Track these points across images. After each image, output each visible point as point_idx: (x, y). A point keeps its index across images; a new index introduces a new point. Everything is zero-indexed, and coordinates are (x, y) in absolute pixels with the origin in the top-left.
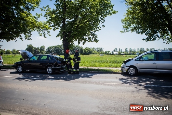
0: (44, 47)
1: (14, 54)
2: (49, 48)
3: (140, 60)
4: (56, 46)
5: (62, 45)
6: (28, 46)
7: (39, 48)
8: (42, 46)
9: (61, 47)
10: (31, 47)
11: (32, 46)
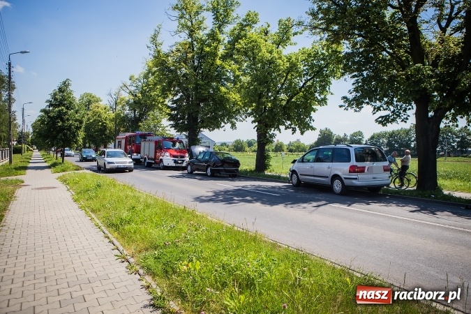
0: (360, 133)
1: (291, 151)
2: (372, 138)
3: (303, 161)
4: (393, 132)
5: (410, 130)
6: (321, 132)
7: (349, 138)
8: (355, 133)
9: (407, 134)
10: (329, 135)
11: (330, 132)
